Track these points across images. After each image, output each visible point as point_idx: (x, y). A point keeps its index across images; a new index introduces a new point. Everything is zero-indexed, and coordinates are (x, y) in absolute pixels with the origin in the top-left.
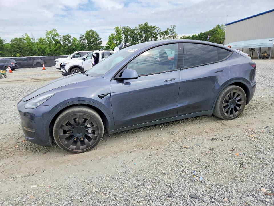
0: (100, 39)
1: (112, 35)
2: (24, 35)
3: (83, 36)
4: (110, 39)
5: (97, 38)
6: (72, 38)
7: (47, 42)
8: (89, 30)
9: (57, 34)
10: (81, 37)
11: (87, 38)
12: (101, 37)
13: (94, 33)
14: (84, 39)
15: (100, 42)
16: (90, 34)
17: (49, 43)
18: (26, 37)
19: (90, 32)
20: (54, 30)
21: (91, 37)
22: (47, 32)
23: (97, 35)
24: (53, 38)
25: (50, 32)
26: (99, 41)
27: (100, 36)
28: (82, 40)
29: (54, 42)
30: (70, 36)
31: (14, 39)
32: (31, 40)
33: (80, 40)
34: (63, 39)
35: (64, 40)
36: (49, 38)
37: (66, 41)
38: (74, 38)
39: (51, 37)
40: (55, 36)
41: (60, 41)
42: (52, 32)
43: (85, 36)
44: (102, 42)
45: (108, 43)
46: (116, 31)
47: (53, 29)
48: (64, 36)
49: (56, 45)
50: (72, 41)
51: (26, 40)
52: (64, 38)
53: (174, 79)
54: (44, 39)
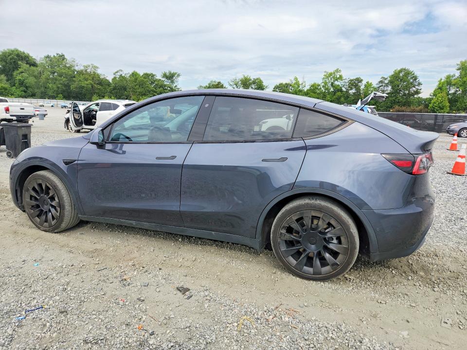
0: (420, 84)
1: (448, 77)
2: (293, 79)
3: (386, 79)
4: (441, 85)
5: (411, 83)
6: (364, 82)
7: (322, 89)
8: (399, 69)
9: (341, 77)
10: (381, 82)
11: (391, 82)
12: (420, 81)
13: (409, 74)
14: (387, 85)
15: (418, 89)
16: (401, 75)
17: (324, 90)
18: (294, 82)
19: (401, 71)
20: (337, 71)
21: (401, 80)
22: (326, 74)
23: (413, 77)
24: (332, 84)
25: (331, 74)
26: (414, 89)
27: (420, 79)
28: (382, 86)
29: (332, 90)
30: (362, 80)
31: (278, 85)
32: (301, 86)
33: (378, 86)
34: (348, 84)
35: (349, 87)
36: (326, 83)
37: (351, 89)
38: (367, 83)
39: (330, 81)
40: (337, 80)
41: (343, 88)
42: (334, 73)
43: (389, 79)
44: (421, 91)
45: (434, 92)
46: (458, 69)
47: (336, 69)
48: (351, 80)
49: (334, 95)
50: (362, 87)
51: (293, 87)
52: (350, 83)
53: (174, 157)
54: (319, 85)
